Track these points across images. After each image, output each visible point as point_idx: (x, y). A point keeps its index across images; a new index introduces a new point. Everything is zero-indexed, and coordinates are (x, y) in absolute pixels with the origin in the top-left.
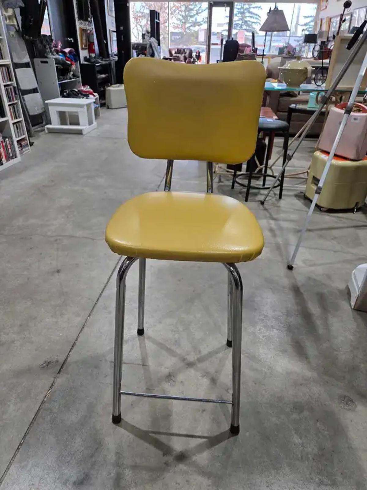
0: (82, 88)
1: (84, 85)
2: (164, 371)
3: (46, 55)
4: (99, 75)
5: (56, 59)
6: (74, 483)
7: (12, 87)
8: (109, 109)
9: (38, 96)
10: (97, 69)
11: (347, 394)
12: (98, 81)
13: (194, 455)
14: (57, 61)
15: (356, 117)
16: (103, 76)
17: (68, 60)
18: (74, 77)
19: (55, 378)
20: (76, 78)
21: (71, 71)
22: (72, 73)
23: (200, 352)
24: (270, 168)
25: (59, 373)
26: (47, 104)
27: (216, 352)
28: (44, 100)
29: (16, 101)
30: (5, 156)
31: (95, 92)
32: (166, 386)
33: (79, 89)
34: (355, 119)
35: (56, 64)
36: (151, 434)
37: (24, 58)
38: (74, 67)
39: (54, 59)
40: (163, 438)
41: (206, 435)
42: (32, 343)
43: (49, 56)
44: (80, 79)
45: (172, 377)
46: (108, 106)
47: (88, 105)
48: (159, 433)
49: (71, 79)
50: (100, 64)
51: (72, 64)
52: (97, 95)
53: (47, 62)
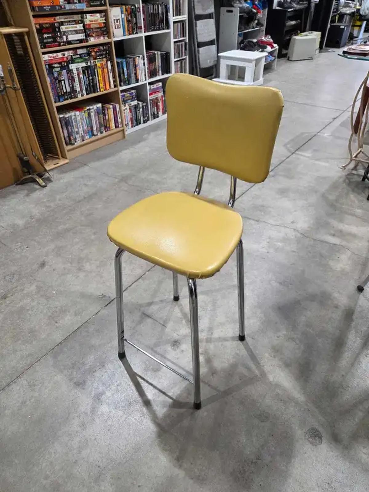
0: (263, 38)
1: (266, 34)
2: (175, 336)
3: (233, 3)
4: (289, 21)
5: (241, 8)
6: (75, 383)
7: (183, 43)
8: (289, 61)
9: (214, 48)
10: (289, 15)
11: (320, 429)
12: (286, 29)
14: (242, 10)
16: (293, 23)
17: (254, 9)
18: (257, 26)
19: (102, 308)
20: (260, 27)
21: (255, 19)
22: (256, 22)
23: (212, 333)
25: (106, 306)
26: (220, 56)
27: (225, 340)
28: (218, 53)
29: (184, 57)
30: (163, 109)
31: (275, 43)
32: (169, 348)
33: (259, 39)
35: (240, 13)
36: (138, 377)
37: (209, 8)
38: (260, 15)
39: (239, 9)
41: (174, 397)
42: (102, 277)
43: (235, 5)
44: (264, 28)
45: (178, 344)
46: (289, 58)
47: (258, 61)
49: (253, 28)
50: (293, 9)
51: (257, 13)
52: (276, 46)
53: (231, 11)
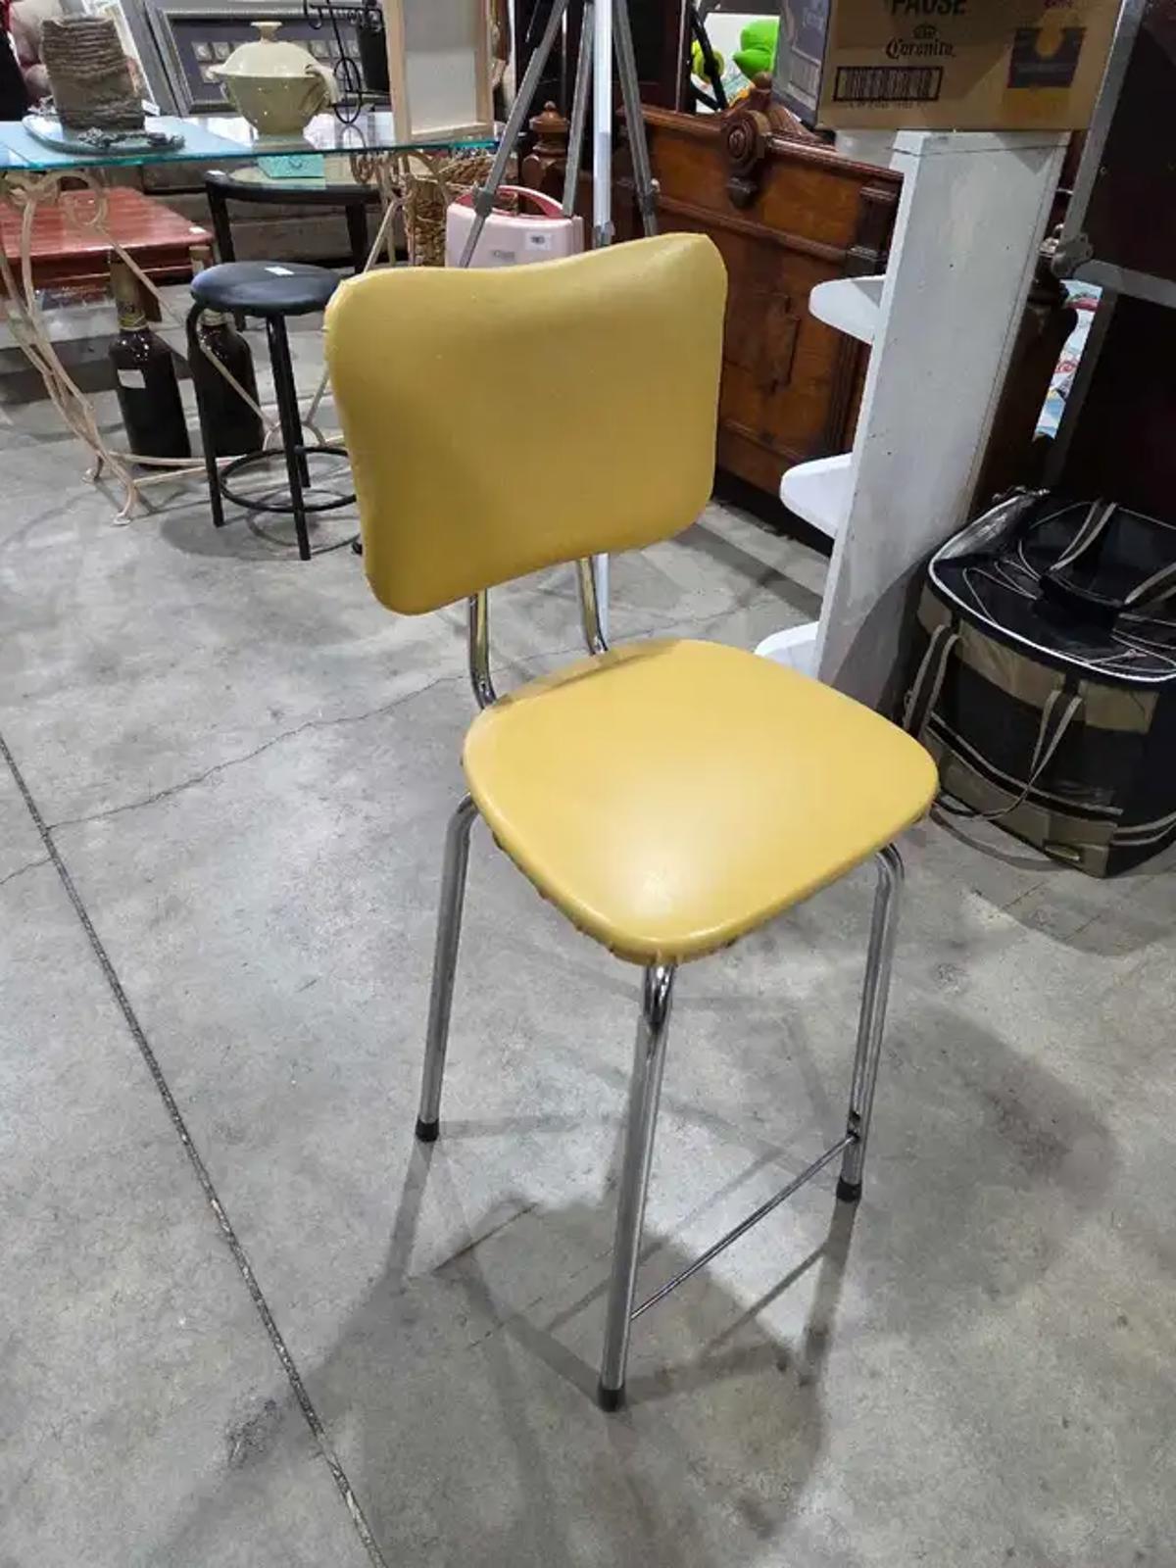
13: (832, 1310)
15: (537, 235)
24: (308, 424)
34: (537, 240)
40: (747, 1338)
48: (726, 1335)
